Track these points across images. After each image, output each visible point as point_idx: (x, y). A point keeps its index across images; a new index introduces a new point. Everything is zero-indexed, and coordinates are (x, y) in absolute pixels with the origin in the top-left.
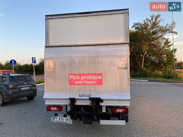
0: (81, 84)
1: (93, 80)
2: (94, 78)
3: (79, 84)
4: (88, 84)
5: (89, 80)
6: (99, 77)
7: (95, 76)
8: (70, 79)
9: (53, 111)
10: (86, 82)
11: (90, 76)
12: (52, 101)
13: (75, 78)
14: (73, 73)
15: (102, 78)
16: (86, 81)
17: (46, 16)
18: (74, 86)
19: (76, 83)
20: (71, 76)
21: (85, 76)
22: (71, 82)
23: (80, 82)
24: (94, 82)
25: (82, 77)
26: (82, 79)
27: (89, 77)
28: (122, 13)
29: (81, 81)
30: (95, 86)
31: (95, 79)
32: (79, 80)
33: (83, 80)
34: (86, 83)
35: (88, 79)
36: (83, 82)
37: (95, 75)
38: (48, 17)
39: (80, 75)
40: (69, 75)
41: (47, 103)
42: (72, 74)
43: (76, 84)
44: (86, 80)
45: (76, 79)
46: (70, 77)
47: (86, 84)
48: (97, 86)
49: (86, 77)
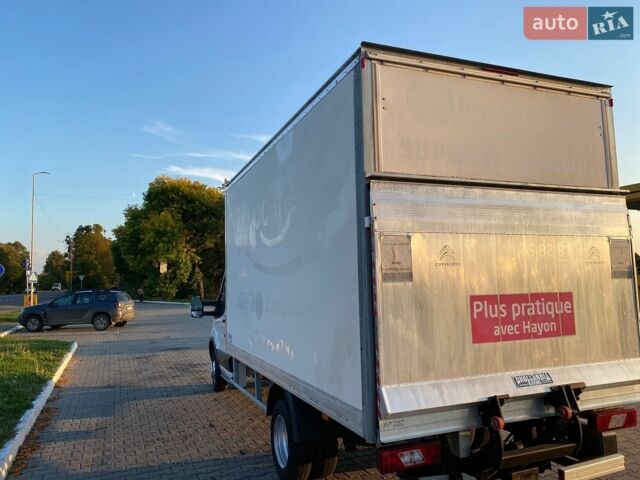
0: (514, 337)
2: (552, 309)
4: (536, 336)
6: (566, 307)
7: (552, 304)
8: (475, 317)
10: (528, 327)
11: (538, 303)
12: (407, 421)
13: (494, 313)
15: (572, 309)
16: (526, 324)
18: (490, 346)
19: (497, 331)
20: (478, 307)
21: (523, 305)
23: (510, 329)
24: (551, 326)
25: (513, 305)
26: (514, 315)
27: (536, 306)
29: (513, 324)
30: (554, 339)
31: (552, 313)
32: (507, 321)
33: (520, 320)
34: (527, 329)
35: (533, 313)
36: (520, 329)
39: (508, 300)
40: (472, 298)
41: (390, 435)
42: (481, 298)
44: (527, 318)
45: (496, 315)
46: (476, 311)
47: (528, 336)
48: (560, 338)
49: (526, 308)
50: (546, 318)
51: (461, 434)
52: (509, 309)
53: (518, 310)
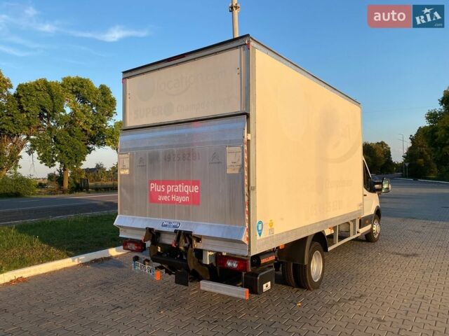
0: (167, 202)
2: (187, 189)
3: (164, 202)
4: (178, 203)
5: (178, 194)
7: (187, 187)
8: (151, 190)
10: (175, 198)
11: (180, 186)
16: (174, 196)
17: (124, 73)
18: (156, 205)
19: (160, 198)
20: (152, 186)
21: (172, 186)
22: (153, 198)
23: (166, 198)
24: (186, 199)
25: (168, 186)
26: (168, 191)
27: (179, 188)
29: (167, 195)
30: (187, 206)
31: (188, 192)
32: (164, 194)
33: (171, 193)
35: (177, 191)
36: (170, 198)
37: (187, 183)
38: (126, 75)
39: (166, 183)
40: (151, 182)
41: (122, 235)
42: (154, 182)
43: (160, 202)
44: (174, 193)
45: (160, 190)
46: (152, 188)
47: (174, 202)
48: (191, 206)
49: (174, 188)
50: (184, 194)
52: (165, 188)
53: (169, 189)
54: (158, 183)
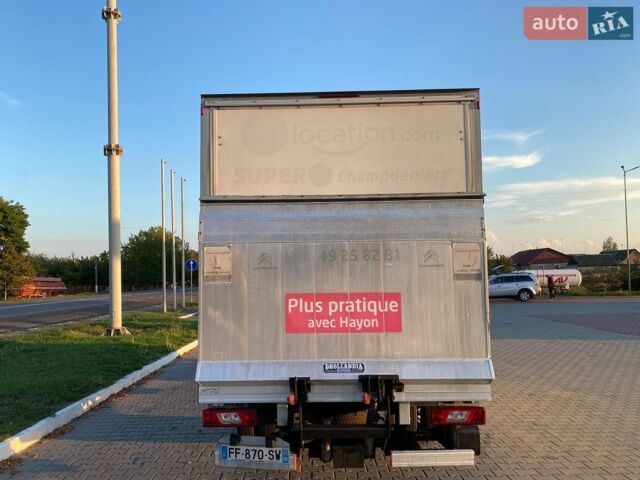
0: (330, 330)
1: (369, 315)
2: (375, 307)
3: (321, 330)
4: (354, 330)
5: (354, 315)
6: (391, 306)
7: (375, 303)
8: (290, 311)
9: (226, 426)
10: (346, 322)
11: (358, 302)
12: (223, 390)
13: (309, 308)
14: (300, 291)
15: (399, 308)
16: (344, 319)
17: (203, 96)
18: (303, 336)
19: (312, 324)
20: (293, 303)
21: (341, 303)
22: (295, 324)
23: (325, 323)
24: (374, 323)
25: (330, 303)
26: (331, 311)
27: (355, 305)
28: (459, 102)
29: (329, 318)
30: (375, 334)
31: (375, 311)
32: (319, 317)
33: (337, 315)
34: (344, 324)
35: (353, 310)
36: (336, 323)
37: (376, 297)
38: (212, 102)
39: (325, 298)
40: (288, 296)
41: (207, 398)
42: (297, 296)
43: (311, 331)
44: (345, 314)
45: (312, 310)
46: (290, 306)
47: (345, 329)
48: (382, 335)
49: (344, 306)
51: (279, 406)
53: (334, 307)
54: (307, 297)
